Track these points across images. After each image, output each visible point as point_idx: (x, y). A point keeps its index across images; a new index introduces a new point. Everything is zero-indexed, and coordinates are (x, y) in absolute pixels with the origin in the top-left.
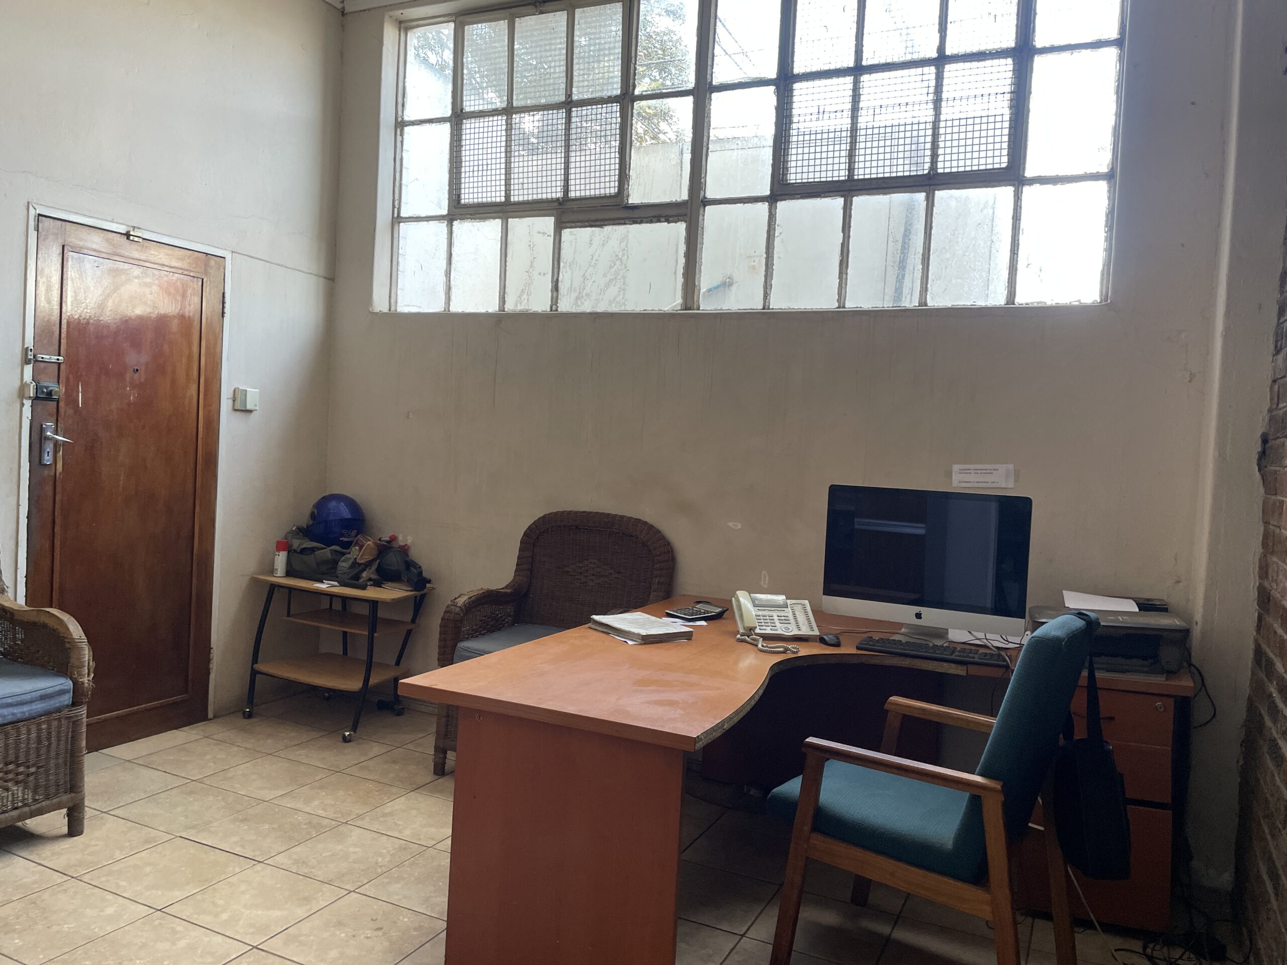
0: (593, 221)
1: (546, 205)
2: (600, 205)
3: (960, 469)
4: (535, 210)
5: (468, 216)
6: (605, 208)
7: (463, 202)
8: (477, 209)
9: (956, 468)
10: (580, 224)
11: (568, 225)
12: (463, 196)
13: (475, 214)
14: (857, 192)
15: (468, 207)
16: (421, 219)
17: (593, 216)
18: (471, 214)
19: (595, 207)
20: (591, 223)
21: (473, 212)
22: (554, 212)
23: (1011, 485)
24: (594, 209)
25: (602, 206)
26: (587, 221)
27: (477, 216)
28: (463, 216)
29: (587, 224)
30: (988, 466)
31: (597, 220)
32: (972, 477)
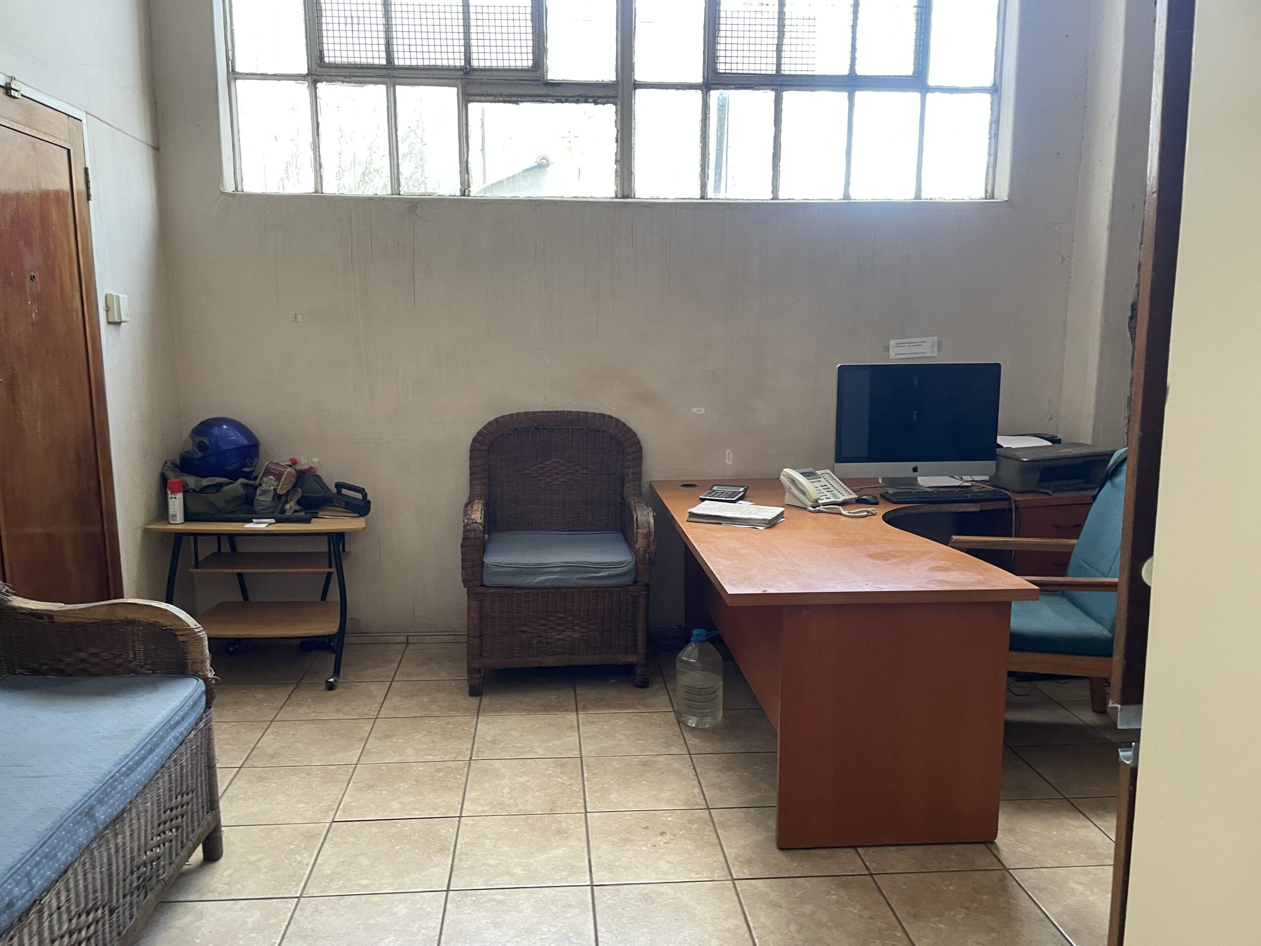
0: (506, 96)
1: (448, 73)
2: (515, 78)
3: (896, 344)
4: (433, 78)
5: (340, 78)
6: (521, 82)
7: (326, 60)
8: (352, 70)
9: (892, 343)
10: (492, 98)
11: (477, 98)
12: (326, 53)
13: (350, 76)
14: (788, 88)
15: (339, 67)
16: (267, 77)
17: (506, 91)
18: (345, 77)
19: (509, 80)
20: (506, 99)
21: (347, 74)
22: (459, 83)
23: (935, 354)
24: (508, 82)
25: (517, 80)
26: (501, 95)
27: (353, 79)
28: (332, 78)
29: (501, 99)
30: (918, 340)
31: (512, 96)
32: (905, 350)
